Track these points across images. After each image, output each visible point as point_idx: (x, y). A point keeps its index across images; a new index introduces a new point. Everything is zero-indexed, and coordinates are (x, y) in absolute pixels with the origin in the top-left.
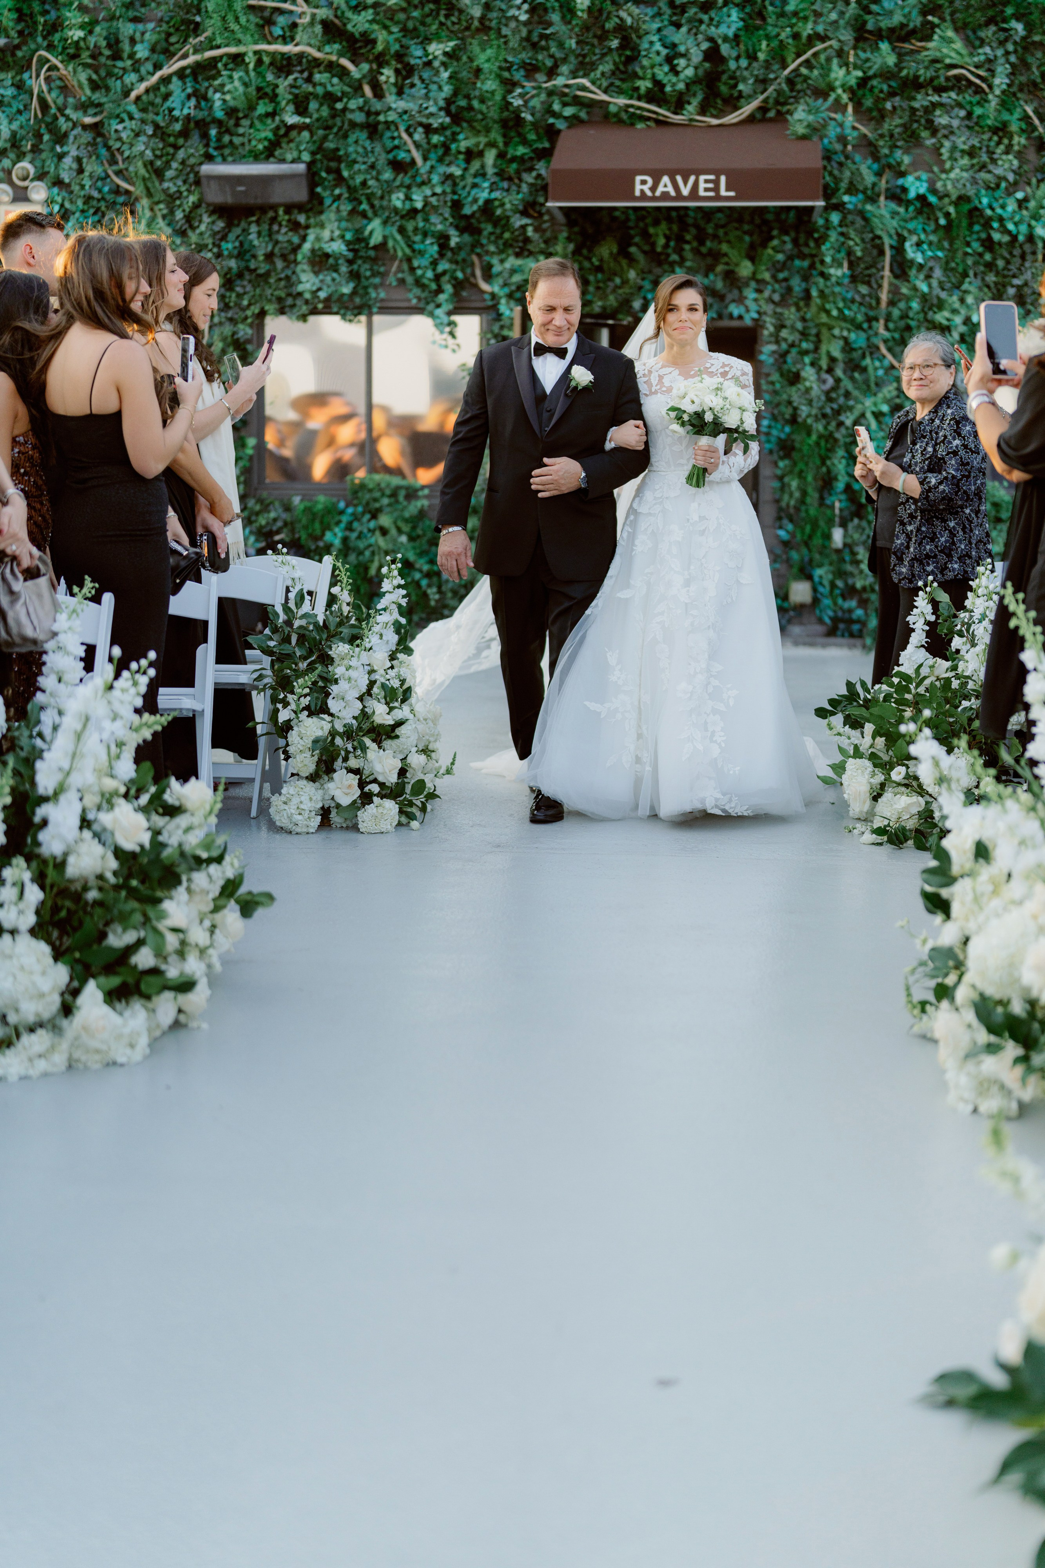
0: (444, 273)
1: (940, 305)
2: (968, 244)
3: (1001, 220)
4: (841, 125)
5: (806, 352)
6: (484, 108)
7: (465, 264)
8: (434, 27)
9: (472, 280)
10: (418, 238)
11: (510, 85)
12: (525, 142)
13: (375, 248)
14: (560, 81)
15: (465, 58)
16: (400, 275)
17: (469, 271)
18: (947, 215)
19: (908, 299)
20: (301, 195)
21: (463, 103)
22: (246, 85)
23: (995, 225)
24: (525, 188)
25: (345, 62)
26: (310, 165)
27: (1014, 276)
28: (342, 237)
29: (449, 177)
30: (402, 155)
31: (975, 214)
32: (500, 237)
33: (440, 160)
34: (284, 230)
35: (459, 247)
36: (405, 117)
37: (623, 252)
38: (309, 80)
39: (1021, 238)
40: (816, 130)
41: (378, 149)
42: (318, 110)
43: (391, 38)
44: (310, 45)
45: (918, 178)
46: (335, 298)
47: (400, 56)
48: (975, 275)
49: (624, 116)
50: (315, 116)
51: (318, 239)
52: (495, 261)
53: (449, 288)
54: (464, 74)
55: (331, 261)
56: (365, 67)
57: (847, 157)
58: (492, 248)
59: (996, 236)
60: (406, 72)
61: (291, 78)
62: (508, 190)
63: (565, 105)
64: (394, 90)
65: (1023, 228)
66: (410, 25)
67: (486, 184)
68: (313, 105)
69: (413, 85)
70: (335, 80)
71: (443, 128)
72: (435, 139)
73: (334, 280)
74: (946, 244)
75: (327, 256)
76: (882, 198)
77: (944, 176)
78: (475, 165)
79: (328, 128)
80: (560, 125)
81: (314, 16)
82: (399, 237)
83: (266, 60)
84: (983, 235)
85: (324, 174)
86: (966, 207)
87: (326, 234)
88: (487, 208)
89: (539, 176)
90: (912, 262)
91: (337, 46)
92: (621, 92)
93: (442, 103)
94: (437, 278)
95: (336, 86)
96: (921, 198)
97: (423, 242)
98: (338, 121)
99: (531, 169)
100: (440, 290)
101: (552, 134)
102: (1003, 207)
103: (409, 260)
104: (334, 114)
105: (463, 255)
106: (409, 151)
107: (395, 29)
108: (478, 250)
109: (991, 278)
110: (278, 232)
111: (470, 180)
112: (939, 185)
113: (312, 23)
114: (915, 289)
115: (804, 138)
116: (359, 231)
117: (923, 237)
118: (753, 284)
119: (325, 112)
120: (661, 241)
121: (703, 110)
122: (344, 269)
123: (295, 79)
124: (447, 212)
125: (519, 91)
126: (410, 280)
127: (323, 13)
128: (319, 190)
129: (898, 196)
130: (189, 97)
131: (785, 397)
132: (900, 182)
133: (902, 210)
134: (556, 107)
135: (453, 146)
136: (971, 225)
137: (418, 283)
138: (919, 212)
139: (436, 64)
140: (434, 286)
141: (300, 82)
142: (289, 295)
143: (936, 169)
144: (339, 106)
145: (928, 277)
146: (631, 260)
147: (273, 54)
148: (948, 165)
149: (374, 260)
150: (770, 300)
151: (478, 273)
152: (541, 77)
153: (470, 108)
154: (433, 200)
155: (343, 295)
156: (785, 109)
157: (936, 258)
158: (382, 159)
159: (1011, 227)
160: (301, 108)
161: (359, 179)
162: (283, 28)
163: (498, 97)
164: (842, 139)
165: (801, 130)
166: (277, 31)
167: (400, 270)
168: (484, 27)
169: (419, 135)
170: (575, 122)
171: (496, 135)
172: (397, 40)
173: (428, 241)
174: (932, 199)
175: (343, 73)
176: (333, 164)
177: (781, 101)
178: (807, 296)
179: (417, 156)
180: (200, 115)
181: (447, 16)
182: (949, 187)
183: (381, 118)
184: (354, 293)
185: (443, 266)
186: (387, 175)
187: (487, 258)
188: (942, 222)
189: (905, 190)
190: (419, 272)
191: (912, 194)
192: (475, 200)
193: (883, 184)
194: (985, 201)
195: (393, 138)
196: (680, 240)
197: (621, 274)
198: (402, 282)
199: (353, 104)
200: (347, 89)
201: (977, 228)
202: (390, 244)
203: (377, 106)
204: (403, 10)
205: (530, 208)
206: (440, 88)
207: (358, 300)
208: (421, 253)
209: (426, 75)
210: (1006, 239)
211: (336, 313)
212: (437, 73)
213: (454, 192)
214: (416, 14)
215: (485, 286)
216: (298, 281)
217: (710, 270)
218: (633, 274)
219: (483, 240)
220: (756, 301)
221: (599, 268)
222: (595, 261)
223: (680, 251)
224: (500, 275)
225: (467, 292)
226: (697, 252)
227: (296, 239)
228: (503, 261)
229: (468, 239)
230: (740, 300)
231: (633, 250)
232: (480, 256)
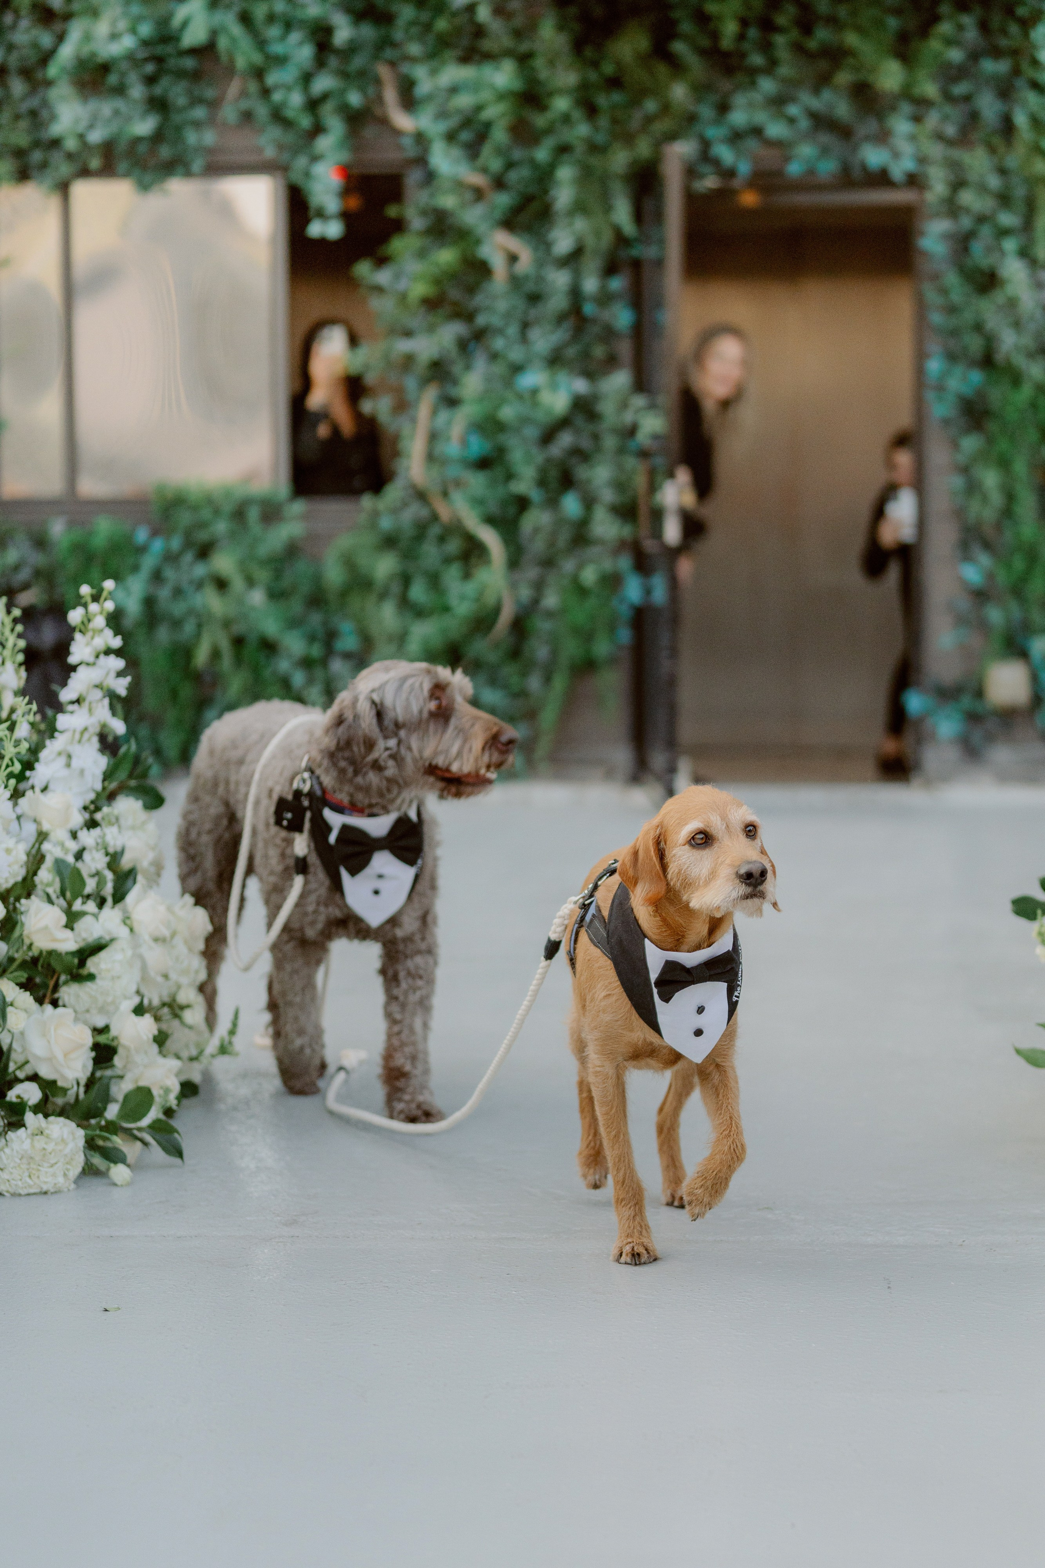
0: (325, 97)
5: (1004, 232)
7: (364, 79)
9: (378, 112)
10: (274, 32)
13: (194, 51)
16: (244, 105)
17: (371, 90)
28: (133, 31)
32: (428, 27)
34: (24, 23)
35: (352, 49)
37: (661, 53)
46: (122, 146)
51: (87, 37)
52: (420, 72)
53: (336, 127)
55: (113, 79)
58: (415, 49)
73: (116, 113)
75: (105, 68)
82: (236, 30)
87: (102, 28)
94: (313, 105)
97: (283, 38)
100: (318, 129)
103: (259, 73)
105: (358, 62)
108: (389, 53)
110: (14, 26)
116: (164, 22)
118: (906, 108)
120: (730, 28)
122: (137, 91)
126: (262, 111)
131: (968, 316)
137: (279, 117)
140: (305, 122)
142: (37, 144)
146: (676, 65)
149: (196, 76)
150: (940, 137)
151: (390, 95)
155: (138, 140)
167: (244, 94)
173: (295, 37)
178: (1008, 128)
184: (157, 137)
185: (323, 83)
187: (405, 68)
190: (277, 97)
196: (768, 26)
197: (656, 91)
198: (247, 116)
202: (223, 43)
207: (165, 152)
208: (281, 61)
211: (126, 175)
215: (403, 121)
216: (53, 117)
217: (822, 81)
218: (679, 92)
219: (398, 35)
220: (913, 138)
221: (615, 83)
222: (608, 69)
223: (766, 47)
224: (430, 98)
225: (369, 132)
226: (799, 49)
227: (46, 40)
228: (434, 72)
229: (368, 32)
230: (883, 137)
231: (679, 47)
232: (392, 64)
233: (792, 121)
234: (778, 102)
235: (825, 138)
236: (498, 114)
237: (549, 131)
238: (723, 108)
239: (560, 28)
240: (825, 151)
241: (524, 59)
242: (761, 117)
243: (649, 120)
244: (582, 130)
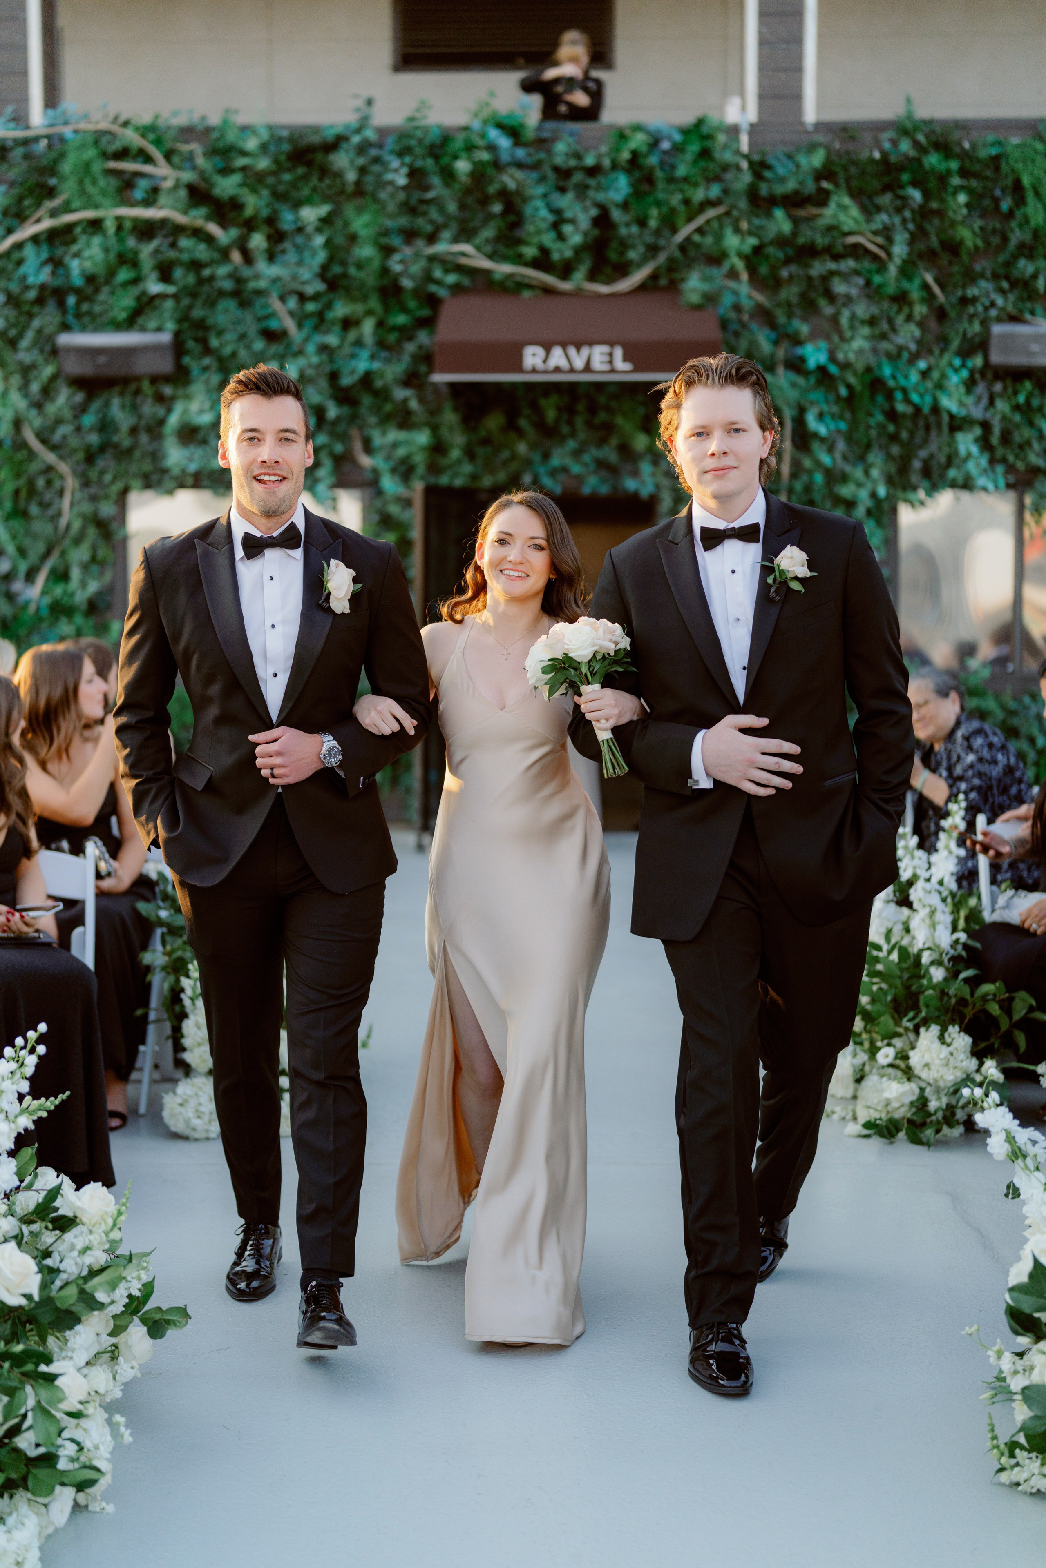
1: (844, 478)
2: (871, 415)
3: (905, 391)
4: (736, 293)
6: (362, 274)
7: (344, 437)
8: (306, 191)
9: (351, 456)
11: (387, 251)
12: (405, 310)
14: (442, 247)
15: (339, 223)
17: (347, 443)
18: (849, 387)
19: (810, 472)
20: (166, 365)
21: (337, 269)
22: (106, 250)
23: (899, 395)
24: (406, 358)
25: (213, 228)
26: (177, 334)
27: (920, 447)
29: (324, 349)
30: (274, 325)
31: (876, 385)
32: (379, 409)
33: (316, 328)
34: (148, 403)
35: (338, 420)
36: (279, 284)
37: (511, 425)
38: (173, 245)
39: (926, 410)
40: (711, 299)
41: (249, 317)
42: (184, 277)
43: (262, 203)
44: (175, 208)
45: (818, 349)
46: (205, 471)
47: (271, 221)
48: (880, 447)
49: (510, 284)
50: (182, 283)
51: (185, 411)
52: (375, 434)
53: (326, 462)
54: (340, 240)
55: (199, 434)
56: (234, 232)
57: (744, 325)
58: (372, 420)
59: (901, 407)
60: (277, 237)
61: (154, 244)
62: (388, 361)
63: (447, 271)
64: (265, 255)
65: (928, 400)
66: (281, 188)
67: (365, 354)
68: (178, 273)
69: (283, 252)
70: (202, 246)
71: (316, 297)
72: (311, 307)
73: (202, 454)
74: (848, 415)
75: (195, 429)
76: (781, 370)
77: (845, 347)
78: (352, 335)
79: (194, 295)
80: (442, 293)
81: (178, 180)
83: (128, 225)
84: (886, 406)
85: (191, 344)
86: (868, 378)
87: (194, 406)
88: (367, 380)
89: (420, 347)
90: (815, 435)
91: (202, 211)
92: (504, 258)
93: (317, 269)
95: (202, 252)
96: (822, 370)
98: (205, 289)
99: (410, 338)
101: (433, 302)
102: (906, 377)
104: (201, 281)
105: (341, 428)
106: (280, 320)
107: (265, 193)
108: (357, 423)
109: (895, 450)
110: (142, 404)
111: (347, 350)
112: (840, 356)
113: (176, 187)
114: (818, 463)
115: (698, 307)
117: (825, 408)
118: (647, 459)
119: (191, 279)
120: (552, 414)
121: (592, 276)
123: (160, 246)
124: (323, 383)
125: (397, 257)
127: (188, 176)
128: (186, 360)
129: (796, 365)
130: (45, 263)
132: (799, 351)
133: (801, 381)
134: (438, 273)
135: (330, 315)
136: (872, 397)
138: (819, 383)
139: (310, 229)
141: (164, 248)
142: (156, 470)
143: (836, 338)
144: (206, 272)
145: (831, 450)
146: (520, 432)
147: (136, 221)
148: (848, 334)
150: (666, 475)
151: (358, 446)
152: (420, 243)
153: (345, 276)
154: (310, 372)
156: (675, 276)
157: (839, 431)
158: (252, 328)
159: (915, 398)
160: (165, 276)
161: (228, 350)
162: (147, 192)
163: (376, 264)
164: (737, 308)
165: (695, 298)
166: (139, 194)
168: (359, 191)
169: (292, 303)
170: (457, 289)
171: (374, 303)
172: (268, 205)
174: (833, 369)
175: (209, 239)
176: (201, 334)
177: (672, 267)
179: (290, 324)
180: (58, 282)
181: (321, 179)
182: (852, 357)
183: (252, 285)
186: (259, 345)
187: (366, 431)
188: (843, 392)
189: (803, 360)
191: (812, 363)
192: (353, 372)
193: (781, 353)
194: (887, 371)
195: (263, 307)
196: (572, 412)
197: (509, 446)
199: (222, 271)
200: (216, 256)
201: (880, 399)
203: (246, 272)
204: (274, 173)
205: (411, 379)
206: (314, 254)
209: (299, 240)
210: (909, 410)
211: (206, 488)
212: (309, 238)
213: (331, 361)
214: (287, 177)
215: (366, 461)
216: (164, 457)
217: (602, 442)
218: (522, 448)
219: (363, 410)
220: (653, 475)
221: (486, 441)
222: (483, 433)
223: (571, 423)
224: (381, 448)
225: (347, 467)
226: (589, 424)
227: (161, 411)
228: (384, 433)
229: (346, 410)
230: (636, 473)
231: (523, 422)
232: (361, 428)
233: (586, 465)
234: (577, 454)
235: (604, 473)
236: (419, 459)
237: (450, 467)
238: (546, 456)
239: (456, 409)
240: (603, 481)
241: (435, 428)
242: (569, 462)
243: (505, 463)
244: (467, 468)
